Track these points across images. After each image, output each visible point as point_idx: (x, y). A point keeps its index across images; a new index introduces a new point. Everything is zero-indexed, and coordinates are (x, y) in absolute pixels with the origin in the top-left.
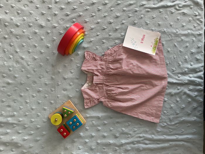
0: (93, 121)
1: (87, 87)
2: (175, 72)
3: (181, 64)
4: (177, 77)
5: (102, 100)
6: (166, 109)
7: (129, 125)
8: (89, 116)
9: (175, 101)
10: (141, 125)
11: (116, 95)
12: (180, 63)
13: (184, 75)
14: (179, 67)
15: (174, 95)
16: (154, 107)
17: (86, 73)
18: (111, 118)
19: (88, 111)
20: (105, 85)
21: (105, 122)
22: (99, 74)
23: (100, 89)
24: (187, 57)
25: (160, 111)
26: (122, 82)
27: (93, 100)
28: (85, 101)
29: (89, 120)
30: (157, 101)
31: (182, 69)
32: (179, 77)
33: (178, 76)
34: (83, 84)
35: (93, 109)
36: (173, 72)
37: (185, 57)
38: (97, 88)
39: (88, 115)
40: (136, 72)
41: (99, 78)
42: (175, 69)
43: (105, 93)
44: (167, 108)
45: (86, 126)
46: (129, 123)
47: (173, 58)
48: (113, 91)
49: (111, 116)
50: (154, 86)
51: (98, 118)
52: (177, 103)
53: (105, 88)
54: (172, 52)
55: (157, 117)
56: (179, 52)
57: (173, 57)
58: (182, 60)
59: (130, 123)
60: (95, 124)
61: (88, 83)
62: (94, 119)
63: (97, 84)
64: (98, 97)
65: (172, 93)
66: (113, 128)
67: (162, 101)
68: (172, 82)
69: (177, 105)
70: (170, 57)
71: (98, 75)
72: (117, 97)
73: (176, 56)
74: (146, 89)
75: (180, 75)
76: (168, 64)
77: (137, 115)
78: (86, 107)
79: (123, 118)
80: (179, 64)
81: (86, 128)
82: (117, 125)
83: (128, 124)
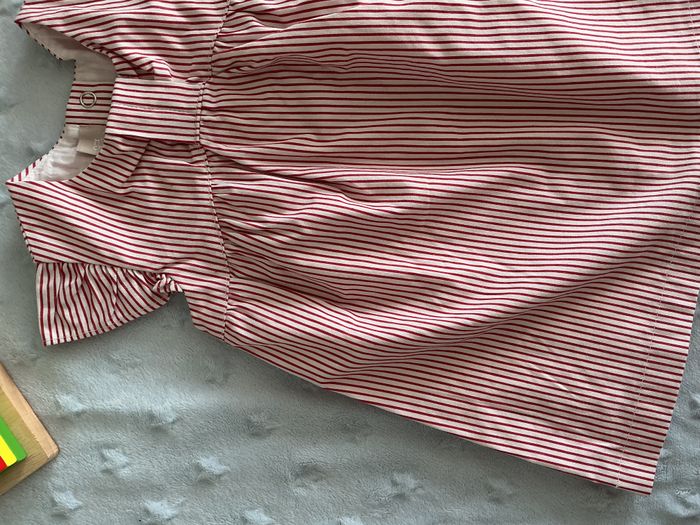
0: (108, 447)
1: (60, 172)
5: (185, 281)
7: (401, 497)
8: (79, 407)
10: (497, 501)
11: (300, 246)
16: (616, 355)
17: (62, 53)
18: (256, 432)
19: (77, 369)
20: (211, 155)
21: (205, 462)
22: (162, 66)
23: (168, 190)
25: (666, 395)
26: (355, 135)
27: (109, 279)
28: (43, 284)
29: (80, 437)
30: (645, 307)
34: (38, 146)
35: (116, 356)
38: (149, 186)
39: (71, 403)
40: (476, 44)
41: (158, 94)
43: (206, 222)
45: (58, 482)
46: (398, 478)
48: (276, 206)
49: (255, 418)
50: (624, 180)
51: (152, 427)
53: (209, 181)
55: (641, 438)
59: (409, 481)
60: (124, 473)
61: (76, 141)
62: (121, 436)
63: (149, 146)
64: (148, 258)
66: (268, 510)
67: (683, 310)
71: (150, 74)
72: (304, 260)
74: (553, 208)
77: (474, 419)
78: (52, 336)
79: (353, 440)
81: (54, 503)
82: (301, 492)
83: (395, 484)
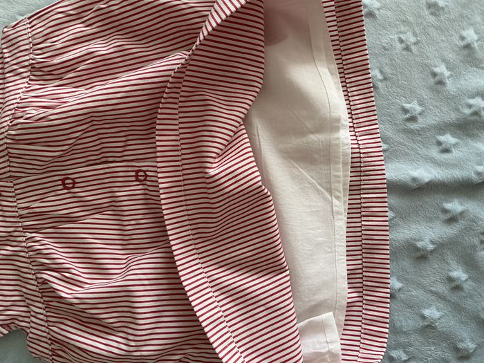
2: (422, 122)
3: (447, 73)
4: (434, 152)
6: (402, 339)
9: (442, 288)
12: (441, 69)
13: (472, 136)
14: (438, 92)
15: (432, 252)
24: (476, 37)
31: (452, 100)
32: (446, 151)
33: (439, 143)
36: (413, 126)
37: (463, 38)
42: (419, 109)
44: (405, 333)
47: (399, 46)
52: (454, 298)
54: (389, 13)
56: (426, 12)
57: (401, 41)
58: (451, 56)
65: (419, 244)
68: (414, 179)
69: (457, 308)
70: (384, 41)
73: (415, 34)
75: (448, 139)
76: (380, 85)
80: (434, 75)
